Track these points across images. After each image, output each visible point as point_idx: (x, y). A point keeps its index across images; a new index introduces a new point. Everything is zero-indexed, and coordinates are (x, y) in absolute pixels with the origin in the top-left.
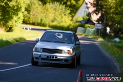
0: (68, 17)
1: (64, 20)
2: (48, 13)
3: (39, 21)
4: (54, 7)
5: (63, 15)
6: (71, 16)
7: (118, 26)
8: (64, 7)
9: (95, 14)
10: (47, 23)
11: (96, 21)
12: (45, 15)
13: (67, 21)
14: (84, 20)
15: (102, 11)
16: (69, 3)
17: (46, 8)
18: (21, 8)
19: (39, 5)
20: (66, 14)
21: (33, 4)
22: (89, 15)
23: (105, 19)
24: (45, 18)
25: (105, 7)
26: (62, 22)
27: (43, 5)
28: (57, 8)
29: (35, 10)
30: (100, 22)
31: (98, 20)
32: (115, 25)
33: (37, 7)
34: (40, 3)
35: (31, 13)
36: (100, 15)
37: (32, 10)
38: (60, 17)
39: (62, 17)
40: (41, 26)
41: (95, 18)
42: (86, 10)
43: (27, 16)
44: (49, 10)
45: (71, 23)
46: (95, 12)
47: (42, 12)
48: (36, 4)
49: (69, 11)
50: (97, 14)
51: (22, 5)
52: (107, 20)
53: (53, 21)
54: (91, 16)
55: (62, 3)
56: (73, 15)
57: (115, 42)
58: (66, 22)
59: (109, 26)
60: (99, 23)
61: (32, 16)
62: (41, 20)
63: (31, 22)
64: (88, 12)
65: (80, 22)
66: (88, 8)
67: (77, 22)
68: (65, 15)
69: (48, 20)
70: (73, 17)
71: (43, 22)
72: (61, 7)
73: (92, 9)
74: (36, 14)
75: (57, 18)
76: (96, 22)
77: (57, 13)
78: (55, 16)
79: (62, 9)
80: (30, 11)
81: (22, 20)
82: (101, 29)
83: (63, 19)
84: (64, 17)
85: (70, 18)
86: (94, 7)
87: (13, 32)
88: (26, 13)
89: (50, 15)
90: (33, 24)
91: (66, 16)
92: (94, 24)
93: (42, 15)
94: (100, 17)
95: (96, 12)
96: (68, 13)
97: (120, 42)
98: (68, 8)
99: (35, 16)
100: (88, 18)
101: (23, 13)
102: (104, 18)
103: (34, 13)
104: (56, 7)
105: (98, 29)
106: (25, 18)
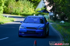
0: (32, 8)
2: (19, 6)
4: (23, 3)
7: (63, 13)
8: (30, 2)
9: (49, 7)
10: (19, 12)
13: (32, 11)
14: (42, 10)
15: (53, 4)
17: (19, 3)
19: (14, 1)
21: (10, 1)
22: (45, 7)
24: (18, 9)
25: (55, 2)
26: (28, 12)
27: (17, 2)
28: (26, 3)
29: (11, 5)
30: (52, 11)
32: (61, 13)
33: (13, 3)
38: (27, 9)
40: (15, 15)
41: (49, 9)
45: (34, 12)
47: (15, 6)
48: (12, 1)
51: (2, 2)
53: (23, 12)
56: (36, 7)
62: (15, 11)
63: (9, 12)
64: (44, 5)
65: (40, 11)
66: (44, 3)
67: (38, 11)
71: (16, 12)
73: (47, 4)
74: (12, 7)
76: (49, 12)
78: (24, 8)
79: (28, 4)
80: (8, 5)
82: (53, 16)
83: (29, 10)
84: (30, 8)
85: (34, 9)
86: (48, 2)
88: (5, 7)
89: (21, 7)
93: (16, 8)
94: (52, 8)
95: (49, 5)
96: (32, 6)
101: (3, 6)
105: (51, 16)
106: (4, 10)
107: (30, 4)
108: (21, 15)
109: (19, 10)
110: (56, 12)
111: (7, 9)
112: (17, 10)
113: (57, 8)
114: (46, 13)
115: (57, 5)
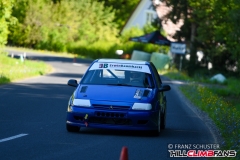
0: (111, 28)
1: (101, 37)
2: (65, 20)
3: (46, 39)
4: (80, 7)
5: (100, 25)
6: (117, 26)
8: (101, 6)
9: (170, 22)
10: (63, 41)
11: (174, 37)
12: (58, 24)
13: (108, 37)
14: (146, 34)
15: (186, 14)
17: (62, 9)
18: (2, 8)
19: (46, 2)
20: (106, 21)
21: (30, 1)
22: (157, 23)
23: (193, 31)
24: (60, 31)
25: (192, 4)
26: (97, 39)
27: (55, 2)
28: (87, 9)
29: (36, 14)
30: (183, 40)
31: (178, 35)
32: (216, 44)
33: (41, 8)
35: (27, 20)
36: (181, 23)
37: (28, 14)
38: (94, 29)
39: (98, 30)
40: (50, 50)
41: (170, 29)
42: (151, 11)
43: (18, 29)
44: (69, 14)
45: (118, 41)
46: (170, 16)
47: (51, 18)
48: (39, 1)
49: (112, 16)
50: (175, 22)
51: (5, 3)
52: (197, 35)
53: (76, 39)
54: (161, 26)
56: (123, 23)
57: (216, 82)
58: (106, 40)
59: (204, 49)
60: (179, 42)
61: (29, 28)
62: (51, 36)
63: (28, 41)
64: (155, 17)
65: (138, 39)
66: (154, 7)
67: (130, 39)
68: (104, 24)
69: (65, 36)
70: (121, 28)
71: (54, 41)
72: (94, 8)
73: (163, 11)
74: (38, 23)
75: (87, 32)
76: (172, 40)
77: (86, 20)
78: (81, 26)
79: (96, 12)
80: (24, 16)
81: (6, 38)
82: (183, 55)
83: (100, 34)
84: (102, 28)
85: (116, 31)
86: (168, 5)
88: (15, 20)
90: (33, 46)
91: (107, 27)
92: (168, 43)
93: (52, 25)
94: (182, 28)
95: (172, 16)
96: (110, 19)
97: (225, 84)
98: (111, 8)
99: (36, 27)
100: (155, 29)
101: (7, 20)
102: (190, 30)
103: (34, 20)
104: (84, 6)
105: (178, 56)
106: (12, 32)
107: (101, 13)
108: (70, 51)
109: (64, 32)
110: (196, 41)
111: (21, 30)
112: (58, 34)
113: (199, 29)
114: (161, 45)
115: (200, 16)
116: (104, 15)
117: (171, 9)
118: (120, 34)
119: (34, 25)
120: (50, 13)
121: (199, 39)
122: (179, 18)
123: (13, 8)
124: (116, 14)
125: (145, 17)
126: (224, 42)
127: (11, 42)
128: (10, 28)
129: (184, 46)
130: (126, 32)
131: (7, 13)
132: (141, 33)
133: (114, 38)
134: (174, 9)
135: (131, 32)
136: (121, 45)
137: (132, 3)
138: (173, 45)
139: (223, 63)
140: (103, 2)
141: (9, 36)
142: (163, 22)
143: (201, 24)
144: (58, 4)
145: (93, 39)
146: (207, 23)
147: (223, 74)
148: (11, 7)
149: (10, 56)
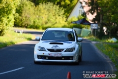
0: (63, 17)
1: (58, 22)
2: (41, 14)
3: (32, 23)
4: (48, 8)
5: (57, 16)
6: (65, 16)
7: (115, 25)
8: (58, 7)
9: (90, 14)
10: (40, 24)
11: (92, 21)
12: (38, 16)
13: (61, 22)
14: (79, 20)
15: (98, 10)
16: (63, 3)
17: (39, 9)
18: (11, 9)
19: (32, 6)
20: (60, 14)
22: (84, 14)
24: (38, 19)
25: (100, 5)
26: (56, 23)
27: (36, 6)
28: (51, 9)
29: (27, 11)
30: (96, 22)
31: (94, 20)
32: (112, 24)
34: (33, 4)
35: (23, 15)
36: (95, 14)
37: (23, 12)
38: (54, 18)
39: (56, 18)
40: (34, 28)
41: (90, 17)
42: (81, 9)
43: (19, 19)
44: (42, 11)
46: (90, 11)
47: (34, 14)
48: (28, 5)
49: (63, 11)
50: (92, 14)
51: (12, 7)
52: (103, 20)
53: (46, 23)
54: (86, 16)
55: (56, 3)
56: (68, 15)
59: (106, 26)
60: (95, 23)
61: (24, 18)
62: (34, 22)
63: (24, 24)
64: (83, 12)
65: (75, 22)
66: (83, 7)
67: (72, 22)
68: (59, 16)
69: (41, 22)
70: (67, 17)
71: (36, 24)
72: (54, 8)
73: (87, 9)
74: (28, 16)
75: (51, 20)
76: (91, 22)
77: (51, 14)
78: (48, 17)
79: (55, 10)
81: (13, 23)
82: (97, 29)
83: (57, 20)
84: (58, 18)
85: (65, 19)
86: (89, 6)
87: (4, 36)
88: (17, 15)
89: (44, 16)
90: (26, 27)
91: (61, 17)
92: (90, 24)
93: (34, 17)
94: (96, 17)
96: (62, 13)
97: (117, 42)
98: (62, 8)
100: (83, 18)
101: (14, 15)
102: (100, 17)
103: (26, 15)
104: (49, 7)
105: (94, 30)
106: (16, 20)
107: (58, 10)
108: (43, 29)
109: (40, 20)
112: (38, 21)
113: (104, 17)
114: (86, 25)
115: (104, 11)
116: (59, 11)
117: (90, 8)
118: (67, 20)
119: (26, 17)
120: (33, 11)
121: (104, 22)
122: (94, 12)
123: (16, 9)
124: (65, 11)
125: (78, 12)
126: (116, 23)
127: (16, 25)
128: (15, 19)
129: (97, 25)
130: (69, 19)
131: (14, 11)
132: (77, 20)
133: (64, 22)
134: (92, 8)
135: (72, 19)
136: (67, 25)
137: (72, 6)
138: (92, 25)
139: (116, 33)
140: (59, 5)
141: (15, 22)
142: (87, 14)
143: (105, 14)
144: (37, 7)
145: (54, 23)
146: (108, 14)
147: (116, 38)
148: (15, 9)
149: (15, 32)
